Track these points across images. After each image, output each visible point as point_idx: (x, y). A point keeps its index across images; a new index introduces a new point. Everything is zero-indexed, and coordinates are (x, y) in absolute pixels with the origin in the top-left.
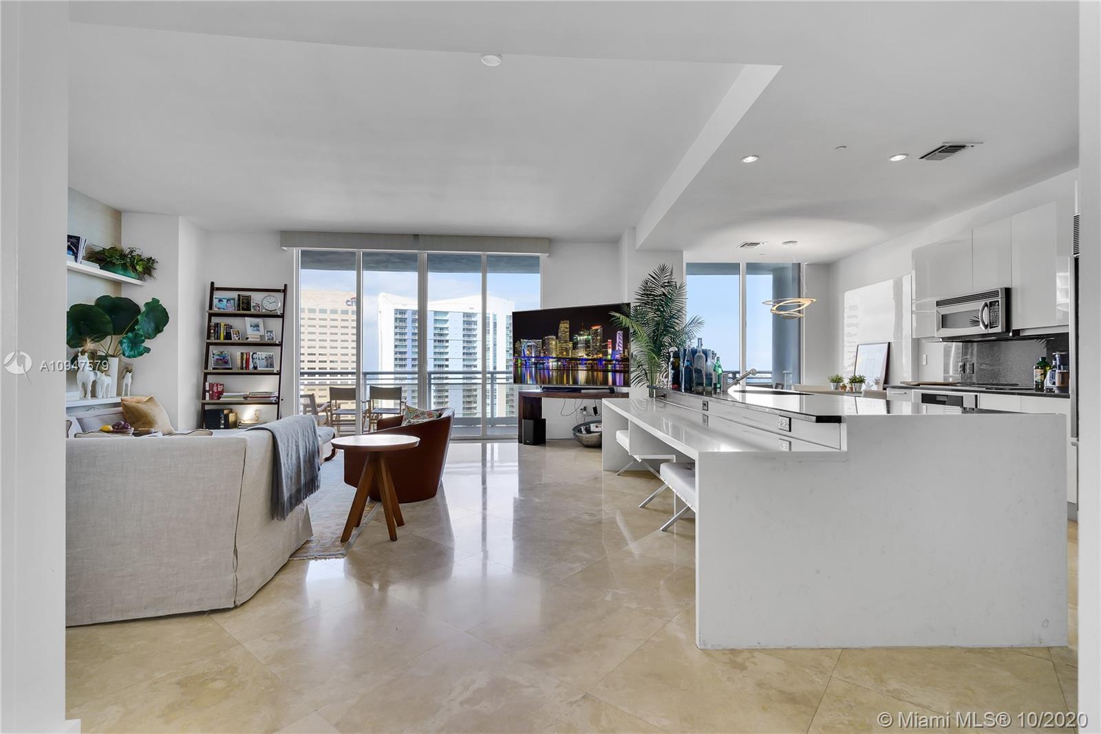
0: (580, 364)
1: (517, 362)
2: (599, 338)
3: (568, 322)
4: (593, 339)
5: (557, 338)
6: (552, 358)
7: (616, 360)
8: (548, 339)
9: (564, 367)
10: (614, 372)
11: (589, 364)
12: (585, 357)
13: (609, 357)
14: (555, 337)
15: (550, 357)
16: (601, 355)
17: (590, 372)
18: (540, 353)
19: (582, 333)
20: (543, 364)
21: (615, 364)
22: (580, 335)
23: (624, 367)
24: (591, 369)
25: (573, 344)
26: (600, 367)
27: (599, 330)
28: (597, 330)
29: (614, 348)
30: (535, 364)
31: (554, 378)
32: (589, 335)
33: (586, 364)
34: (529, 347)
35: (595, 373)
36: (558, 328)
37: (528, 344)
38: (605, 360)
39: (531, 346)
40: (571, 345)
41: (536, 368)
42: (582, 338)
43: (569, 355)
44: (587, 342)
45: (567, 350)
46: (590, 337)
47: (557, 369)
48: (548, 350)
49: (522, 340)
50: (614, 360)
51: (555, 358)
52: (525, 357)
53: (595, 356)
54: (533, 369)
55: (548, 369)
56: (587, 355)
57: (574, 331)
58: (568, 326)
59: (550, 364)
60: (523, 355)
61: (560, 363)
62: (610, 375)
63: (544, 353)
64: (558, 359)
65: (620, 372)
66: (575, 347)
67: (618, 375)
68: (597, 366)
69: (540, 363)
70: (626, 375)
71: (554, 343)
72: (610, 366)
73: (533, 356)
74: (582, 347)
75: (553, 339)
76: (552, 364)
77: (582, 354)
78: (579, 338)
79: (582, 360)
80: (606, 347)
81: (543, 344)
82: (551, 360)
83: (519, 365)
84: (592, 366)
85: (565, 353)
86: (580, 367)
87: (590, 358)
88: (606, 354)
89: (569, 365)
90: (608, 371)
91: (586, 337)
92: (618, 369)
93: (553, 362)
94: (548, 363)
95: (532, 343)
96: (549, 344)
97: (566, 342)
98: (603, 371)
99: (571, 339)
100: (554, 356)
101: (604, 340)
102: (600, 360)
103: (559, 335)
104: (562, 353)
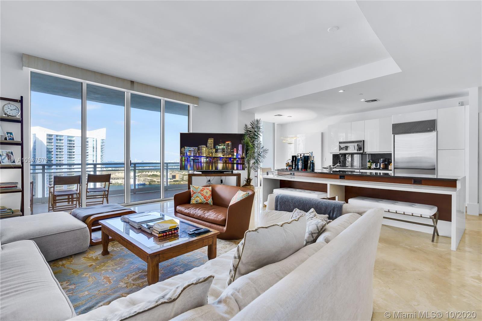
0: (219, 160)
1: (182, 158)
2: (229, 147)
3: (213, 139)
4: (226, 148)
5: (207, 146)
6: (203, 157)
7: (239, 158)
8: (202, 147)
9: (210, 162)
10: (237, 164)
11: (224, 160)
12: (222, 156)
13: (235, 157)
14: (205, 146)
15: (202, 157)
16: (230, 156)
17: (225, 164)
18: (196, 154)
19: (220, 145)
20: (198, 159)
21: (238, 160)
22: (219, 146)
23: (242, 162)
24: (225, 163)
25: (216, 150)
26: (230, 162)
27: (230, 144)
28: (229, 143)
29: (237, 153)
30: (193, 159)
31: (204, 167)
32: (224, 146)
33: (222, 160)
34: (190, 151)
35: (227, 165)
36: (207, 142)
37: (189, 149)
38: (233, 158)
39: (191, 150)
40: (214, 150)
41: (194, 162)
42: (220, 147)
43: (213, 156)
44: (223, 149)
45: (212, 153)
46: (225, 147)
47: (206, 163)
48: (201, 153)
49: (185, 147)
50: (237, 158)
51: (205, 157)
52: (187, 156)
53: (227, 156)
54: (192, 162)
55: (201, 162)
56: (223, 155)
57: (216, 143)
58: (213, 141)
59: (202, 160)
60: (186, 155)
61: (208, 160)
62: (235, 165)
63: (199, 154)
64: (207, 157)
65: (241, 164)
66: (217, 151)
67: (239, 166)
68: (229, 161)
69: (196, 160)
70: (244, 165)
71: (205, 149)
72: (235, 161)
73: (192, 155)
74: (221, 152)
75: (204, 147)
76: (203, 160)
77: (220, 155)
78: (219, 147)
79: (221, 158)
80: (233, 152)
81: (198, 149)
82: (203, 158)
83: (183, 160)
84: (226, 161)
85: (211, 154)
86: (219, 162)
87: (225, 157)
88: (233, 155)
89: (213, 160)
90: (234, 164)
91: (223, 147)
92: (239, 162)
93: (204, 159)
94: (201, 159)
95: (192, 149)
96: (201, 149)
97: (211, 149)
98: (232, 164)
99: (214, 148)
100: (205, 155)
101: (232, 148)
102: (230, 158)
103: (208, 145)
104: (209, 154)
